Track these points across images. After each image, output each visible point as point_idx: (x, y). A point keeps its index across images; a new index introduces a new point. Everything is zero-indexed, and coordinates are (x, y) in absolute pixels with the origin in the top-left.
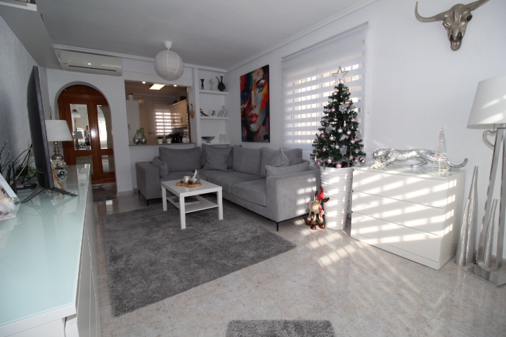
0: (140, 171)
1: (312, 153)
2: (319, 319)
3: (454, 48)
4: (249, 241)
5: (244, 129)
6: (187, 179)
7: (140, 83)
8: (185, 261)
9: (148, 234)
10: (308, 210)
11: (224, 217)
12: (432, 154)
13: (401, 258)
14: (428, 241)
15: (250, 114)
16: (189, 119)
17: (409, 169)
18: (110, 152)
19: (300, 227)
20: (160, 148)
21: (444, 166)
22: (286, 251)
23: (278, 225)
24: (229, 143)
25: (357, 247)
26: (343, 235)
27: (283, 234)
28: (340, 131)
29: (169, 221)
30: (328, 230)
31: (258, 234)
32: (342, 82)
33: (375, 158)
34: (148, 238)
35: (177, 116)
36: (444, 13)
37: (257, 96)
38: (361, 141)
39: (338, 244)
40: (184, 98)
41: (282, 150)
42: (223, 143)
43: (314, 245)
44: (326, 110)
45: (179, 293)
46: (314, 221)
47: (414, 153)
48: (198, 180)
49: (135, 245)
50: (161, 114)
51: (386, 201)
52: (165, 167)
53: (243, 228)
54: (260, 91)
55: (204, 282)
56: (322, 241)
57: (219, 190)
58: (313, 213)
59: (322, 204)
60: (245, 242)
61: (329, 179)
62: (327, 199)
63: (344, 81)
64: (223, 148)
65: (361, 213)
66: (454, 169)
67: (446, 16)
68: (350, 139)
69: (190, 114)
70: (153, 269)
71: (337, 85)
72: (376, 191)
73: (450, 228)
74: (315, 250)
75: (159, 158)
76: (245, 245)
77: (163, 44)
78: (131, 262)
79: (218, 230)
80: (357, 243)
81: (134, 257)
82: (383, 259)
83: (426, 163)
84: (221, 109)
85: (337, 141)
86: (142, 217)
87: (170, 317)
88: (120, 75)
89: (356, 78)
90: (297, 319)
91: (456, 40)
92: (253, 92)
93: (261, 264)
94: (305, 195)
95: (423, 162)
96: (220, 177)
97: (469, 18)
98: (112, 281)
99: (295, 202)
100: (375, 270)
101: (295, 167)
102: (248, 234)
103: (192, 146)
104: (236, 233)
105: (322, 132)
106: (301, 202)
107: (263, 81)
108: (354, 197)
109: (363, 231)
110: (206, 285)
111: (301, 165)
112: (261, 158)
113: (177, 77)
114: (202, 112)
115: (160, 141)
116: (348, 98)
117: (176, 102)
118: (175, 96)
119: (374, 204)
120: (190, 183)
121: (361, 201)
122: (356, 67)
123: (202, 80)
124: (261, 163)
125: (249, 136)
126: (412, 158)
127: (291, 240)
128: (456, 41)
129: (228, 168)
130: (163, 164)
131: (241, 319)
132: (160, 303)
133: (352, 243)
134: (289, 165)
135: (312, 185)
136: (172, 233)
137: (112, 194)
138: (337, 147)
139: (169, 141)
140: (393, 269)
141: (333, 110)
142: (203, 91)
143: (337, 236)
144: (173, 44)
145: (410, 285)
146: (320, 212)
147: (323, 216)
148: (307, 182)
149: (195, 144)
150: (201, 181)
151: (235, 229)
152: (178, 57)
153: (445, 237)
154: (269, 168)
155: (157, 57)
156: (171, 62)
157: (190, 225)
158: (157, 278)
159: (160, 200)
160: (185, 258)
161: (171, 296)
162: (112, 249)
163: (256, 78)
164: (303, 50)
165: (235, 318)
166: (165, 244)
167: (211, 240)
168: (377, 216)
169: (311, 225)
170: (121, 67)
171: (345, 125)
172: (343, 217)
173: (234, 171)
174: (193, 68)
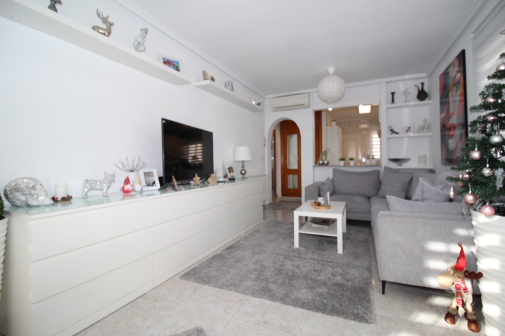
5: (444, 147)
15: (448, 125)
20: (333, 170)
23: (384, 285)
37: (454, 98)
48: (326, 202)
54: (457, 91)
62: (477, 275)
75: (332, 179)
84: (421, 123)
88: (308, 107)
107: (458, 76)
113: (339, 99)
114: (391, 130)
115: (341, 163)
123: (393, 94)
139: (352, 163)
142: (393, 105)
144: (336, 69)
163: (452, 73)
174: (380, 83)
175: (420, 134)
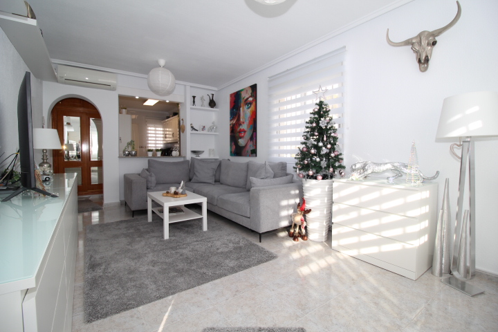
0: (128, 182)
1: (295, 166)
2: (293, 327)
3: (423, 70)
4: (231, 251)
5: (233, 144)
6: (173, 189)
7: (133, 98)
8: (165, 269)
9: (130, 244)
10: (291, 222)
11: (208, 228)
12: (406, 166)
13: (379, 268)
14: (404, 251)
15: (238, 130)
16: (180, 135)
17: (385, 181)
18: (99, 164)
19: (283, 238)
20: (149, 161)
21: (417, 177)
22: (267, 261)
23: (261, 236)
24: (218, 158)
25: (338, 258)
26: (325, 246)
27: (266, 245)
28: (321, 144)
29: (153, 231)
30: (310, 242)
31: (241, 244)
32: (322, 100)
33: (353, 170)
34: (130, 247)
35: (169, 131)
36: (412, 39)
37: (245, 112)
38: (341, 154)
39: (319, 255)
40: (176, 114)
41: (267, 163)
42: (212, 157)
43: (295, 255)
44: (308, 125)
45: (156, 300)
46: (296, 232)
47: (389, 166)
48: (184, 190)
49: (116, 253)
50: (153, 129)
51: (364, 212)
52: (153, 179)
53: (227, 239)
54: (248, 108)
55: (182, 290)
56: (303, 252)
57: (203, 200)
58: (295, 225)
59: (304, 216)
60: (227, 252)
61: (310, 190)
62: (309, 211)
63: (324, 98)
64: (212, 162)
65: (340, 224)
66: (425, 180)
67: (414, 41)
68: (330, 152)
69: (181, 129)
70: (131, 276)
71: (318, 102)
72: (355, 202)
73: (425, 239)
74: (295, 261)
75: (147, 170)
76: (226, 255)
77: (157, 62)
78: (110, 270)
79: (201, 241)
80: (338, 254)
81: (113, 266)
82: (363, 270)
83: (401, 176)
84: (211, 125)
85: (318, 154)
86: (126, 228)
87: (143, 324)
88: (114, 89)
89: (336, 96)
90: (272, 326)
91: (424, 62)
92: (241, 109)
93: (241, 274)
94: (288, 207)
95: (398, 174)
96: (207, 189)
97: (434, 43)
98: (88, 288)
99: (278, 213)
100: (353, 280)
101: (278, 180)
102: (231, 245)
103: (181, 160)
104: (218, 243)
105: (304, 146)
106: (284, 213)
107: (251, 99)
108: (335, 208)
109: (344, 242)
110: (183, 293)
111: (284, 177)
112: (247, 171)
113: (169, 93)
114: (192, 127)
115: (150, 154)
116: (328, 114)
117: (168, 117)
118: (168, 112)
119: (353, 215)
120: (176, 193)
121: (341, 212)
122: (336, 86)
123: (194, 97)
124: (247, 176)
125: (238, 151)
126: (387, 170)
127: (273, 251)
128: (424, 64)
129: (215, 181)
130: (151, 175)
131: (215, 326)
132: (135, 310)
133: (333, 254)
134: (274, 177)
135: (294, 197)
136: (154, 243)
137: (98, 206)
138: (318, 160)
139: (159, 154)
140: (371, 279)
141: (314, 125)
142: (194, 107)
143: (319, 247)
144: (166, 63)
145: (387, 294)
146: (302, 223)
147: (306, 228)
148: (290, 194)
149: (185, 157)
150: (187, 192)
151: (218, 240)
152: (170, 73)
153: (421, 246)
154: (253, 179)
155: (151, 73)
156: (163, 79)
157: (174, 236)
158: (134, 286)
159: (145, 212)
160: (165, 267)
161: (147, 303)
162: (91, 257)
163: (245, 95)
164: (288, 70)
165: (210, 325)
166: (146, 253)
167: (193, 250)
168: (356, 226)
169: (293, 236)
170: (115, 82)
171: (325, 139)
172: (324, 229)
173: (222, 184)
174: (185, 86)
175: (209, 133)
